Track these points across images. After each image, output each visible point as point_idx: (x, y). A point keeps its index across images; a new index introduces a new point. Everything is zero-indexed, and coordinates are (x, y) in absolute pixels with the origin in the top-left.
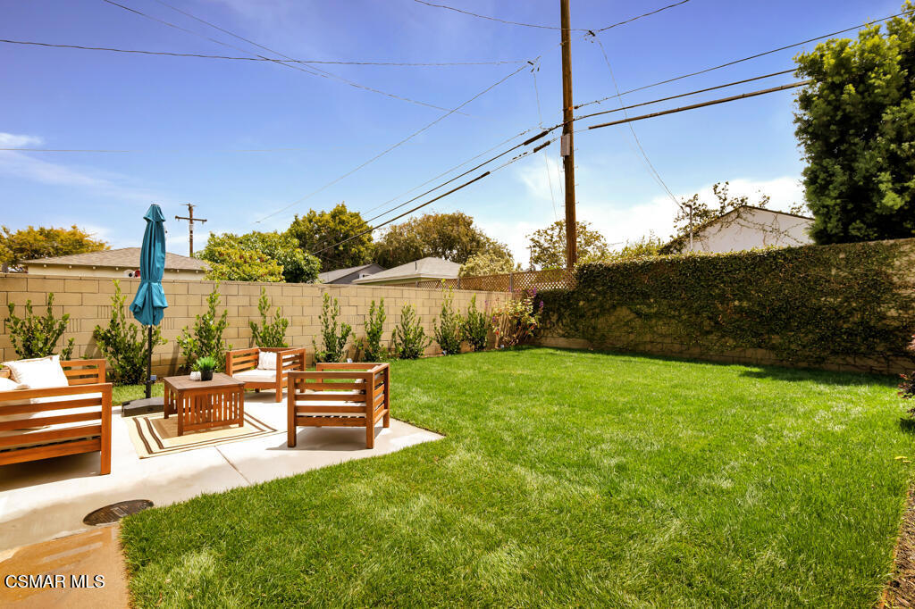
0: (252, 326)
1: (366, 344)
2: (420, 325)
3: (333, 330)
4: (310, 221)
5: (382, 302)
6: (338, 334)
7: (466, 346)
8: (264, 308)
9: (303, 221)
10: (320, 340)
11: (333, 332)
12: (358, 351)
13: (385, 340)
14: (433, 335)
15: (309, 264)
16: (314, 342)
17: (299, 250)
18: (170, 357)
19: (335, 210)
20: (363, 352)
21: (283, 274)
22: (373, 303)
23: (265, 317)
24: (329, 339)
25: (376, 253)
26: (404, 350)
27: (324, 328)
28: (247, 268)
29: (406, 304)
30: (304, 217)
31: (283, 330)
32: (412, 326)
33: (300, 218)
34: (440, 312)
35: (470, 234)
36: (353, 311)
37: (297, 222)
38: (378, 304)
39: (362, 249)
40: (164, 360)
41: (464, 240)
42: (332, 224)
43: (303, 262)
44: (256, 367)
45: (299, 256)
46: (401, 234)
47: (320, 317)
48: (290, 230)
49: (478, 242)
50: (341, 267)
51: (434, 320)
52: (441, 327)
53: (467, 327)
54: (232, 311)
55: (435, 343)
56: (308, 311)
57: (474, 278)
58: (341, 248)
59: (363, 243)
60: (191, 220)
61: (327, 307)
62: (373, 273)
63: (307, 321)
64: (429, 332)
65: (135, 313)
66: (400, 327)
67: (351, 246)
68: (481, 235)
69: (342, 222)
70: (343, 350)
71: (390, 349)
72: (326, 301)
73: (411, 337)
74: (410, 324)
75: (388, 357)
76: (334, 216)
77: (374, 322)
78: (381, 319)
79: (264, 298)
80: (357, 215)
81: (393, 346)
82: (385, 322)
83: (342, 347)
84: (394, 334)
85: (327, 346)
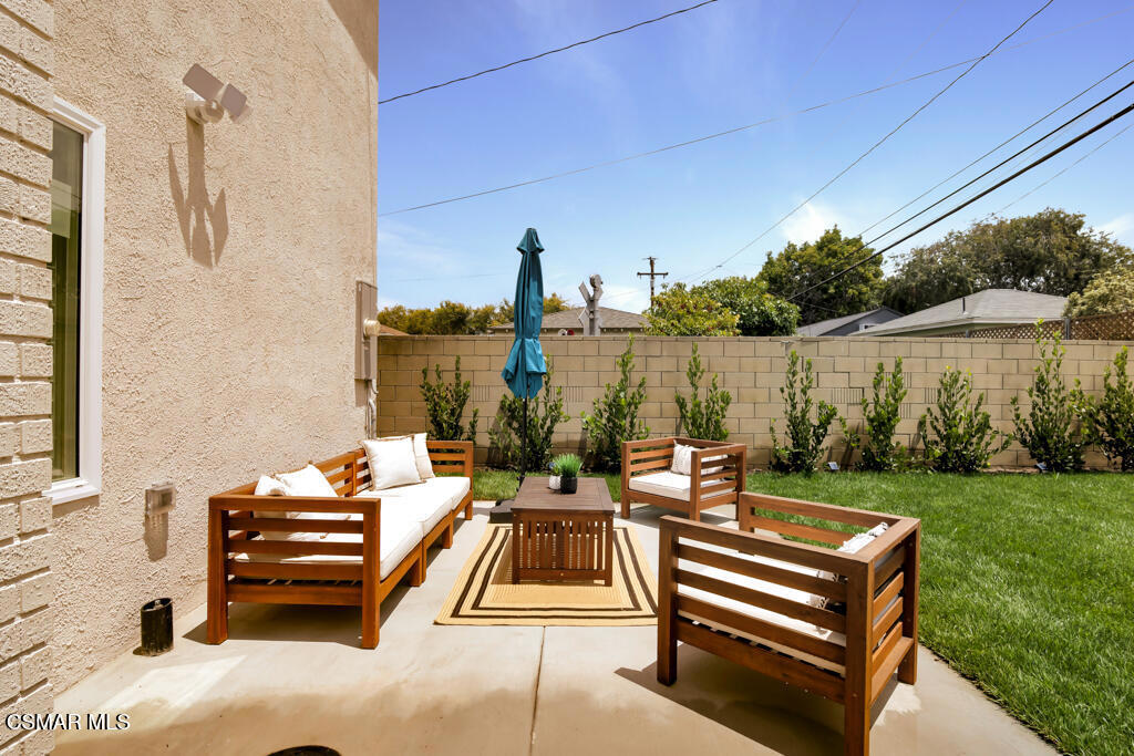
0: (678, 401)
1: (865, 440)
2: (982, 409)
3: (804, 412)
4: (788, 259)
5: (898, 365)
6: (814, 418)
7: (1096, 457)
8: (695, 375)
9: (778, 260)
10: (782, 426)
11: (803, 416)
12: (850, 450)
13: (903, 433)
14: (1011, 428)
15: (782, 314)
16: (771, 429)
17: (768, 295)
18: (578, 438)
19: (822, 239)
20: (858, 453)
21: (738, 327)
22: (881, 367)
23: (696, 389)
24: (797, 426)
25: (888, 293)
26: (945, 455)
27: (789, 409)
28: (689, 320)
29: (949, 368)
30: (780, 254)
31: (722, 409)
32: (962, 410)
33: (775, 256)
34: (1028, 383)
35: (1076, 246)
36: (842, 381)
37: (770, 263)
38: (890, 368)
39: (864, 289)
40: (571, 441)
41: (1062, 257)
42: (817, 258)
43: (774, 313)
44: (667, 468)
45: (770, 304)
46: (932, 261)
47: (782, 391)
48: (761, 274)
49: (1097, 257)
50: (831, 316)
51: (1014, 401)
52: (1032, 415)
53: (1101, 417)
54: (653, 380)
55: (1016, 445)
56: (763, 380)
57: (1106, 316)
58: (832, 291)
59: (866, 281)
60: (652, 275)
61: (794, 374)
62: (882, 322)
63: (762, 396)
64: (1002, 423)
65: (508, 381)
66: (936, 411)
67: (847, 286)
68: (1103, 243)
69: (834, 254)
70: (823, 446)
71: (912, 450)
72: (794, 363)
73: (961, 431)
74: (959, 407)
75: (909, 465)
76: (820, 247)
77: (882, 400)
78: (896, 393)
79: (695, 359)
80: (857, 241)
81: (921, 445)
82: (905, 400)
83: (819, 442)
84: (922, 424)
85: (793, 438)
